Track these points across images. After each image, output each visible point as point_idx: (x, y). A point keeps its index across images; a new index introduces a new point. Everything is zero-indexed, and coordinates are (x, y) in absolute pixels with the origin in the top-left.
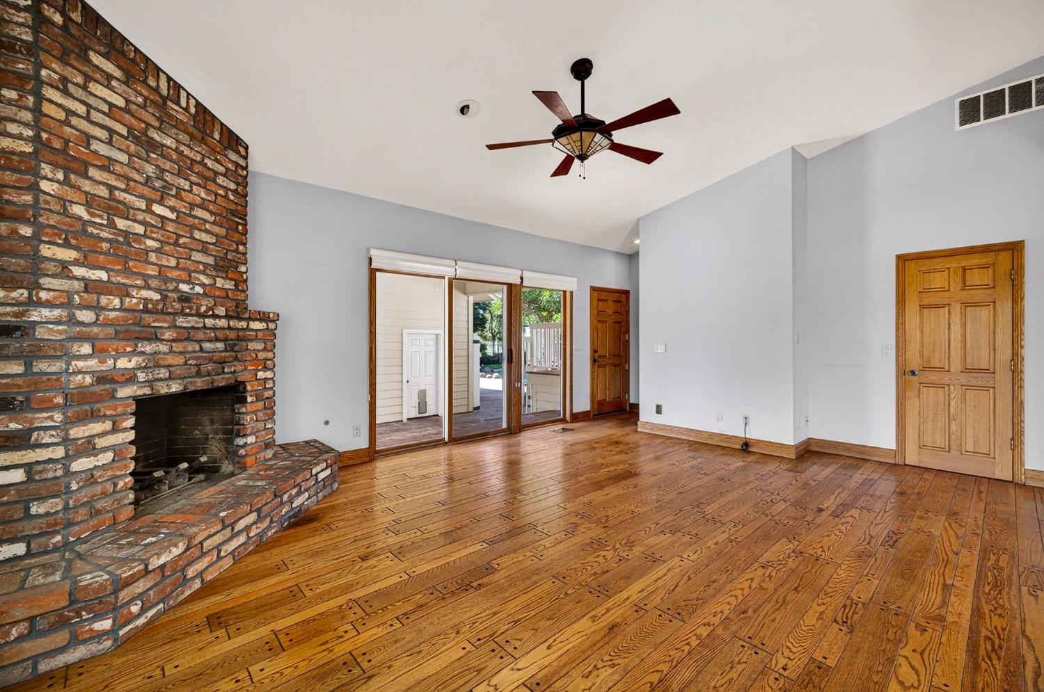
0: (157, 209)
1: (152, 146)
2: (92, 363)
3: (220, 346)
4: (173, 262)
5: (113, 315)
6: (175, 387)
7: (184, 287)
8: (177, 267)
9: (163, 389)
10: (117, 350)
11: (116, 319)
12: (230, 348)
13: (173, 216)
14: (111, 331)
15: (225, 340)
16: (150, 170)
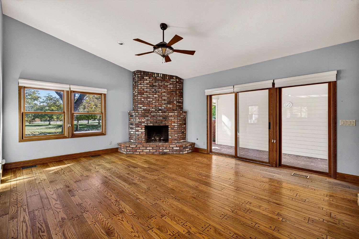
0: (155, 96)
1: (154, 86)
2: (138, 120)
3: (161, 118)
4: (158, 104)
5: (140, 113)
6: (151, 125)
7: (160, 108)
8: (158, 105)
9: (149, 125)
10: (142, 118)
11: (141, 114)
12: (164, 118)
13: (158, 96)
14: (140, 116)
15: (162, 117)
16: (153, 90)
